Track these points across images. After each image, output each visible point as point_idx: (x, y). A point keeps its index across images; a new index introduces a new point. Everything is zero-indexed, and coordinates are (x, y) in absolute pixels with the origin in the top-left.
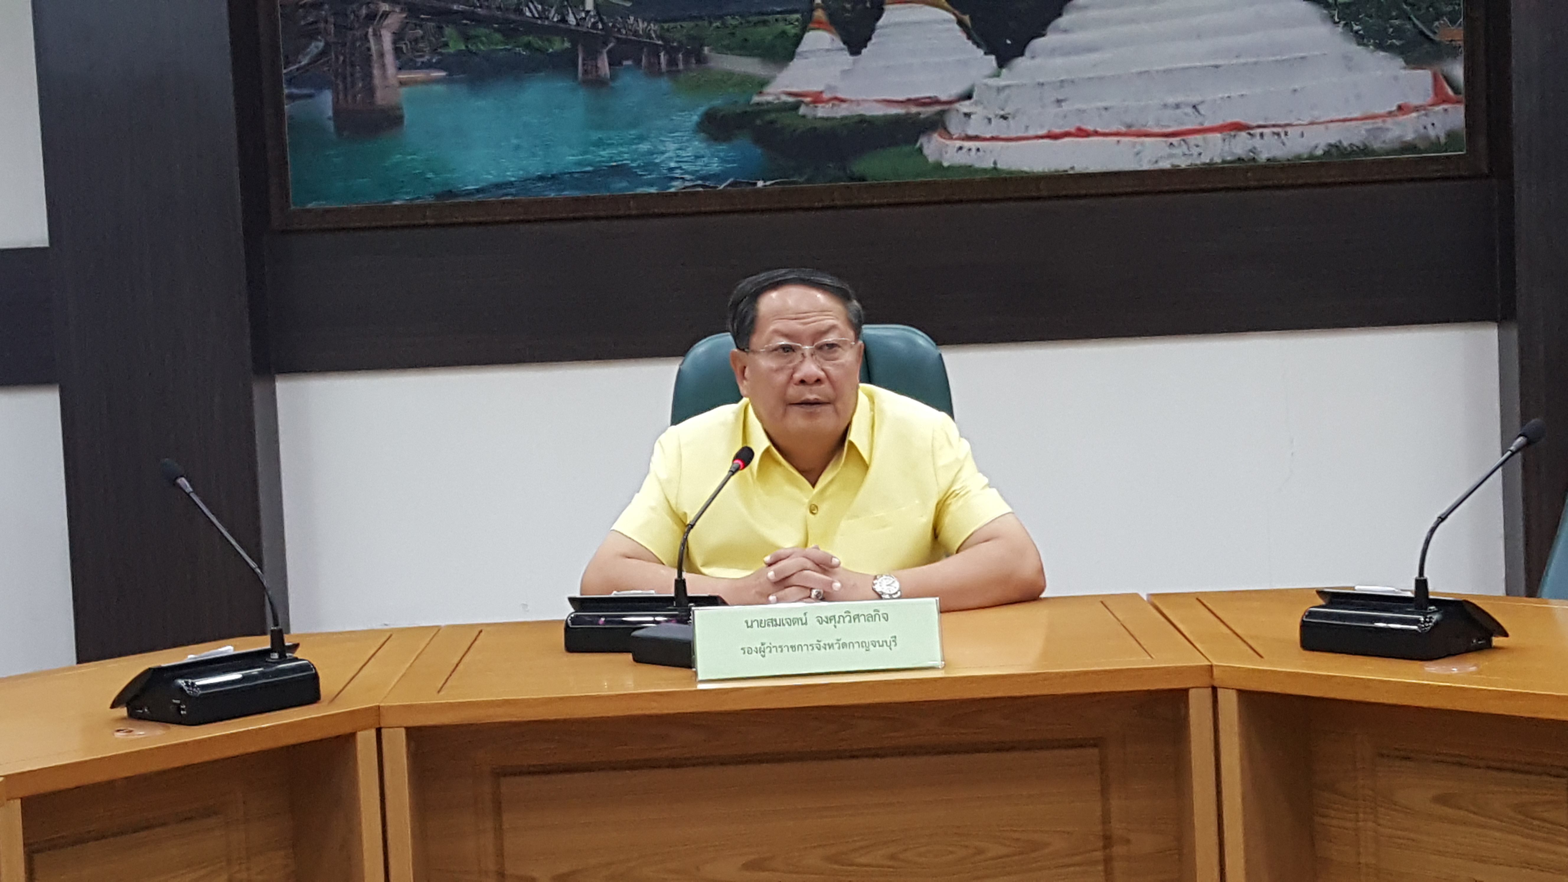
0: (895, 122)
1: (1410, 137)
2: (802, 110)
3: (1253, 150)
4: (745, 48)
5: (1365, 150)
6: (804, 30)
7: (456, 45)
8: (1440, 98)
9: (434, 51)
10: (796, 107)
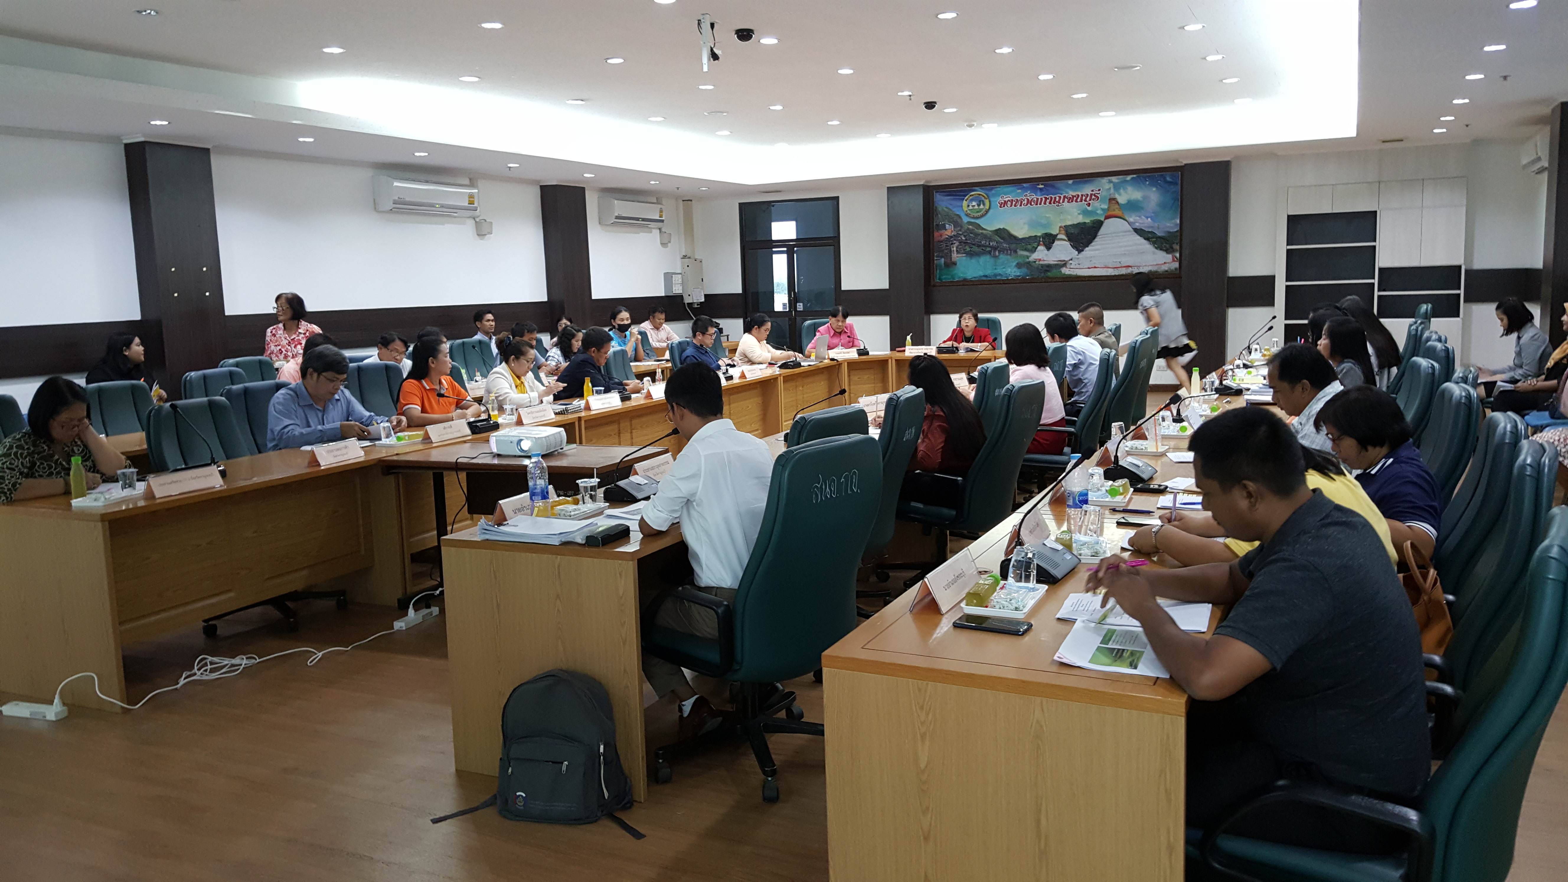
0: (1056, 265)
1: (1166, 269)
2: (1037, 262)
3: (1132, 271)
4: (1026, 250)
5: (1157, 272)
6: (1038, 246)
7: (968, 249)
8: (1174, 261)
9: (964, 250)
10: (1035, 262)
